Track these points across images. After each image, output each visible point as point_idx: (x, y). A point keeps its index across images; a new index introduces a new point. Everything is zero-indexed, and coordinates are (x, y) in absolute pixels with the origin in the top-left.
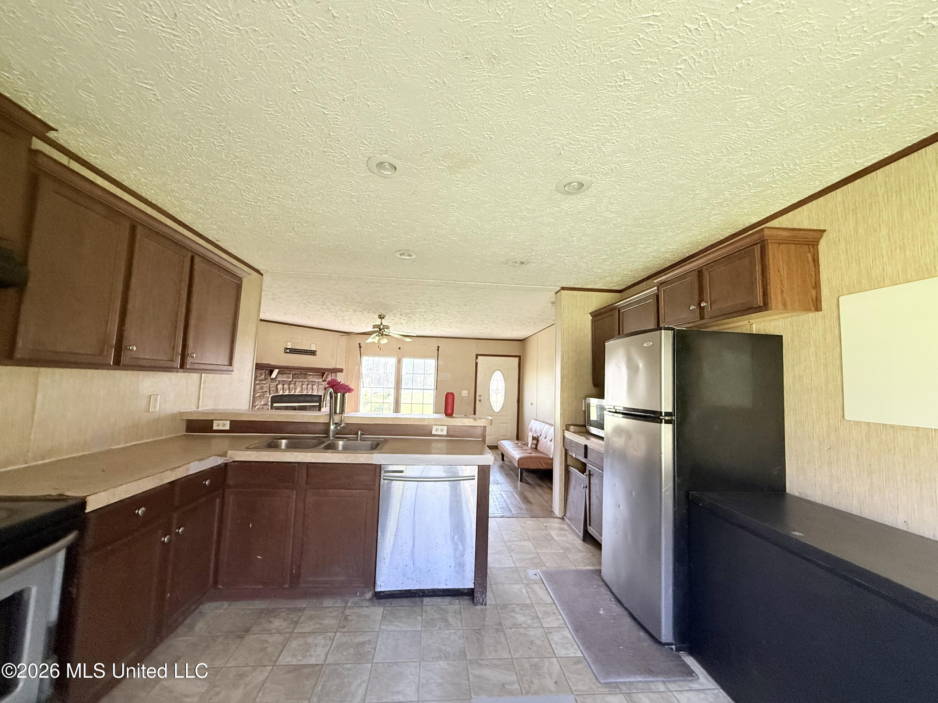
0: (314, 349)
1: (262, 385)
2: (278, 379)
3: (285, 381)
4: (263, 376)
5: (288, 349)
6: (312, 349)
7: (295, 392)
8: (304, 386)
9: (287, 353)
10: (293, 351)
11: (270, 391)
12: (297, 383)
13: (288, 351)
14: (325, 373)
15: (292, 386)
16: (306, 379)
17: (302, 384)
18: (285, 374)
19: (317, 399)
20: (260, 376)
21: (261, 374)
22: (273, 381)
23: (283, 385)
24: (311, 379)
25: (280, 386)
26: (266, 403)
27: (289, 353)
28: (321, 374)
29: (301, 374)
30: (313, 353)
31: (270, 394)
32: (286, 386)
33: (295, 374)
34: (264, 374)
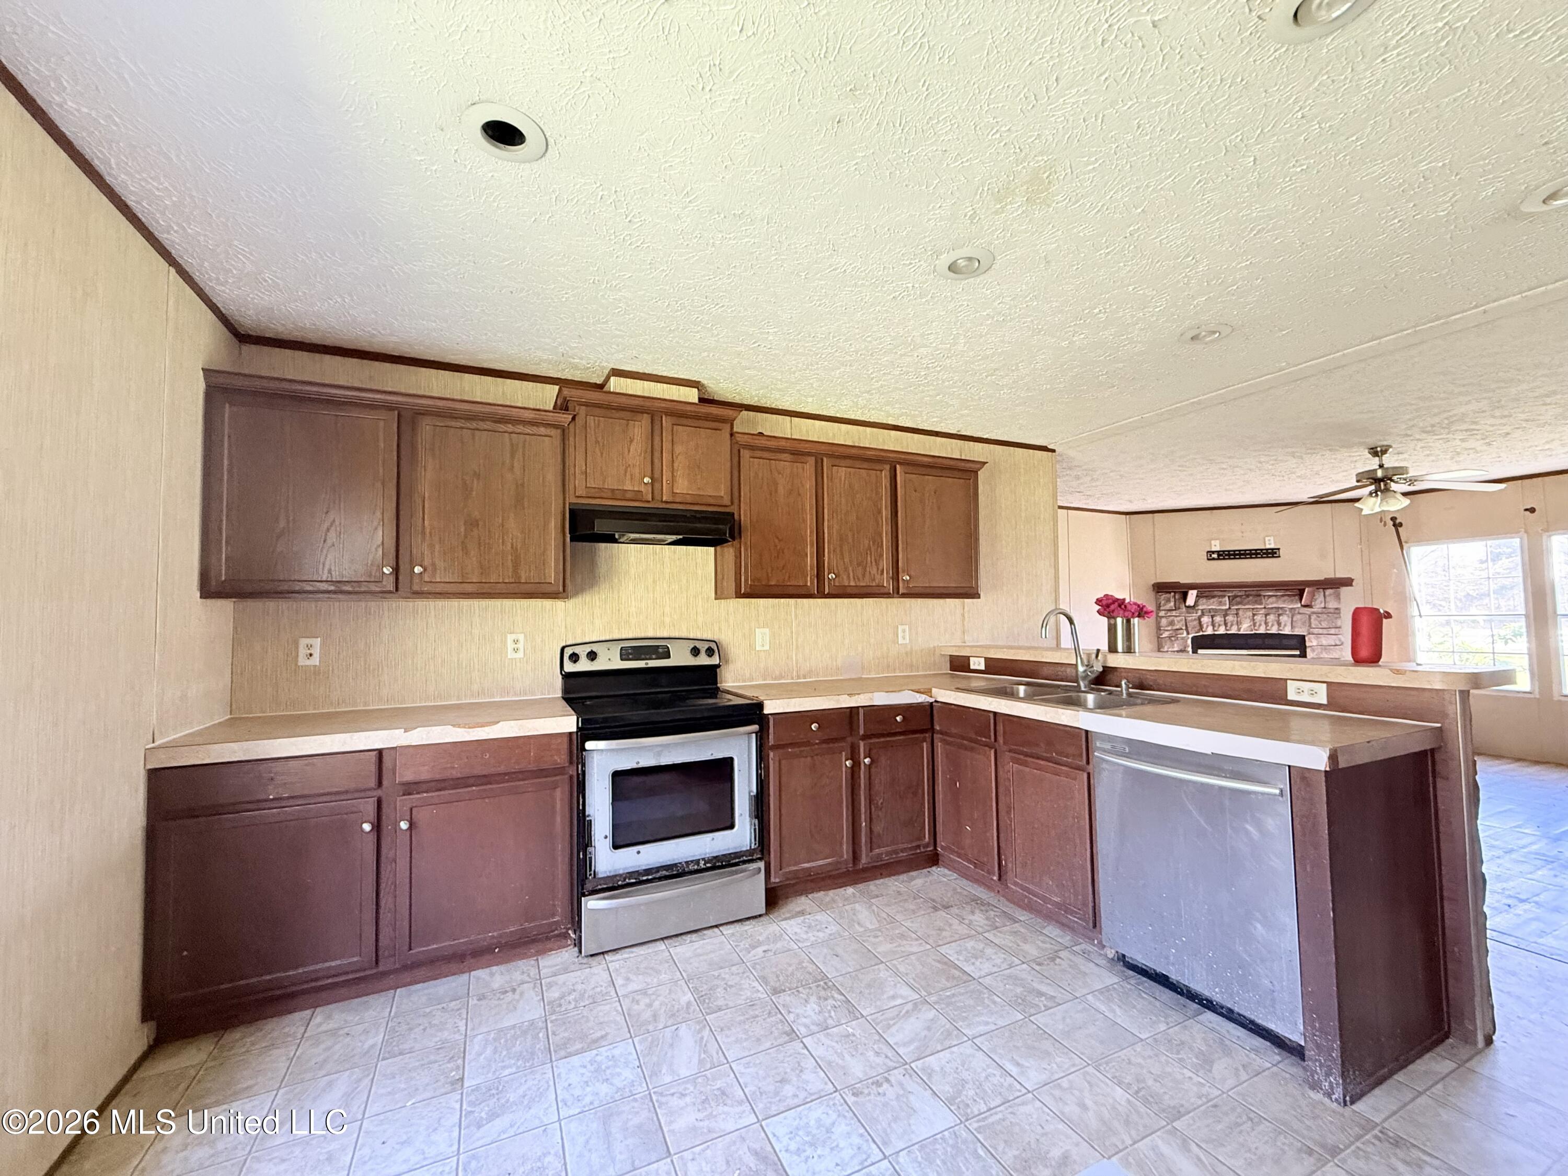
0: (1272, 546)
1: (1171, 618)
2: (1200, 607)
3: (1216, 611)
4: (1172, 604)
5: (1213, 552)
6: (1268, 547)
7: (1239, 630)
8: (1258, 618)
9: (1214, 559)
10: (1224, 555)
11: (1186, 626)
12: (1241, 612)
13: (1215, 556)
14: (1304, 590)
15: (1230, 618)
16: (1261, 604)
17: (1254, 615)
18: (1213, 597)
19: (1293, 642)
20: (1165, 605)
21: (1168, 601)
22: (1191, 610)
23: (1212, 616)
24: (1272, 603)
25: (1206, 620)
26: (1181, 648)
27: (1218, 559)
28: (1298, 592)
29: (1248, 596)
30: (1271, 553)
31: (1188, 633)
32: (1218, 619)
33: (1236, 597)
34: (1172, 600)
